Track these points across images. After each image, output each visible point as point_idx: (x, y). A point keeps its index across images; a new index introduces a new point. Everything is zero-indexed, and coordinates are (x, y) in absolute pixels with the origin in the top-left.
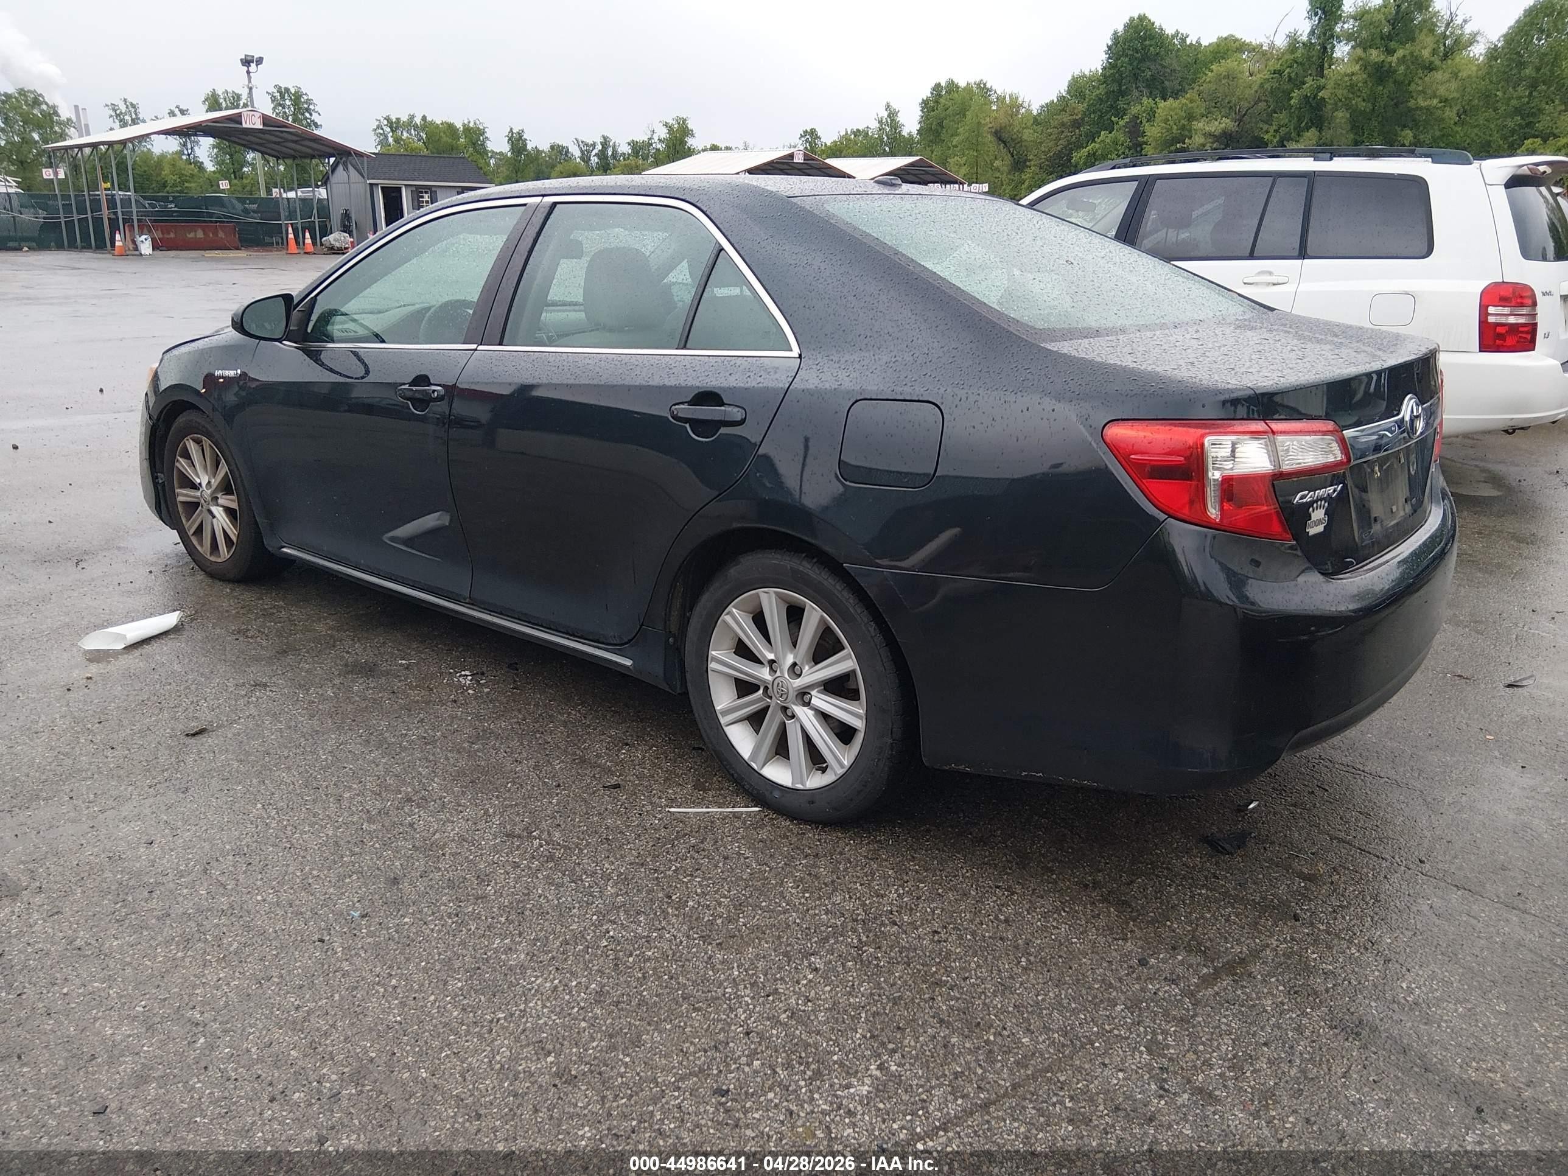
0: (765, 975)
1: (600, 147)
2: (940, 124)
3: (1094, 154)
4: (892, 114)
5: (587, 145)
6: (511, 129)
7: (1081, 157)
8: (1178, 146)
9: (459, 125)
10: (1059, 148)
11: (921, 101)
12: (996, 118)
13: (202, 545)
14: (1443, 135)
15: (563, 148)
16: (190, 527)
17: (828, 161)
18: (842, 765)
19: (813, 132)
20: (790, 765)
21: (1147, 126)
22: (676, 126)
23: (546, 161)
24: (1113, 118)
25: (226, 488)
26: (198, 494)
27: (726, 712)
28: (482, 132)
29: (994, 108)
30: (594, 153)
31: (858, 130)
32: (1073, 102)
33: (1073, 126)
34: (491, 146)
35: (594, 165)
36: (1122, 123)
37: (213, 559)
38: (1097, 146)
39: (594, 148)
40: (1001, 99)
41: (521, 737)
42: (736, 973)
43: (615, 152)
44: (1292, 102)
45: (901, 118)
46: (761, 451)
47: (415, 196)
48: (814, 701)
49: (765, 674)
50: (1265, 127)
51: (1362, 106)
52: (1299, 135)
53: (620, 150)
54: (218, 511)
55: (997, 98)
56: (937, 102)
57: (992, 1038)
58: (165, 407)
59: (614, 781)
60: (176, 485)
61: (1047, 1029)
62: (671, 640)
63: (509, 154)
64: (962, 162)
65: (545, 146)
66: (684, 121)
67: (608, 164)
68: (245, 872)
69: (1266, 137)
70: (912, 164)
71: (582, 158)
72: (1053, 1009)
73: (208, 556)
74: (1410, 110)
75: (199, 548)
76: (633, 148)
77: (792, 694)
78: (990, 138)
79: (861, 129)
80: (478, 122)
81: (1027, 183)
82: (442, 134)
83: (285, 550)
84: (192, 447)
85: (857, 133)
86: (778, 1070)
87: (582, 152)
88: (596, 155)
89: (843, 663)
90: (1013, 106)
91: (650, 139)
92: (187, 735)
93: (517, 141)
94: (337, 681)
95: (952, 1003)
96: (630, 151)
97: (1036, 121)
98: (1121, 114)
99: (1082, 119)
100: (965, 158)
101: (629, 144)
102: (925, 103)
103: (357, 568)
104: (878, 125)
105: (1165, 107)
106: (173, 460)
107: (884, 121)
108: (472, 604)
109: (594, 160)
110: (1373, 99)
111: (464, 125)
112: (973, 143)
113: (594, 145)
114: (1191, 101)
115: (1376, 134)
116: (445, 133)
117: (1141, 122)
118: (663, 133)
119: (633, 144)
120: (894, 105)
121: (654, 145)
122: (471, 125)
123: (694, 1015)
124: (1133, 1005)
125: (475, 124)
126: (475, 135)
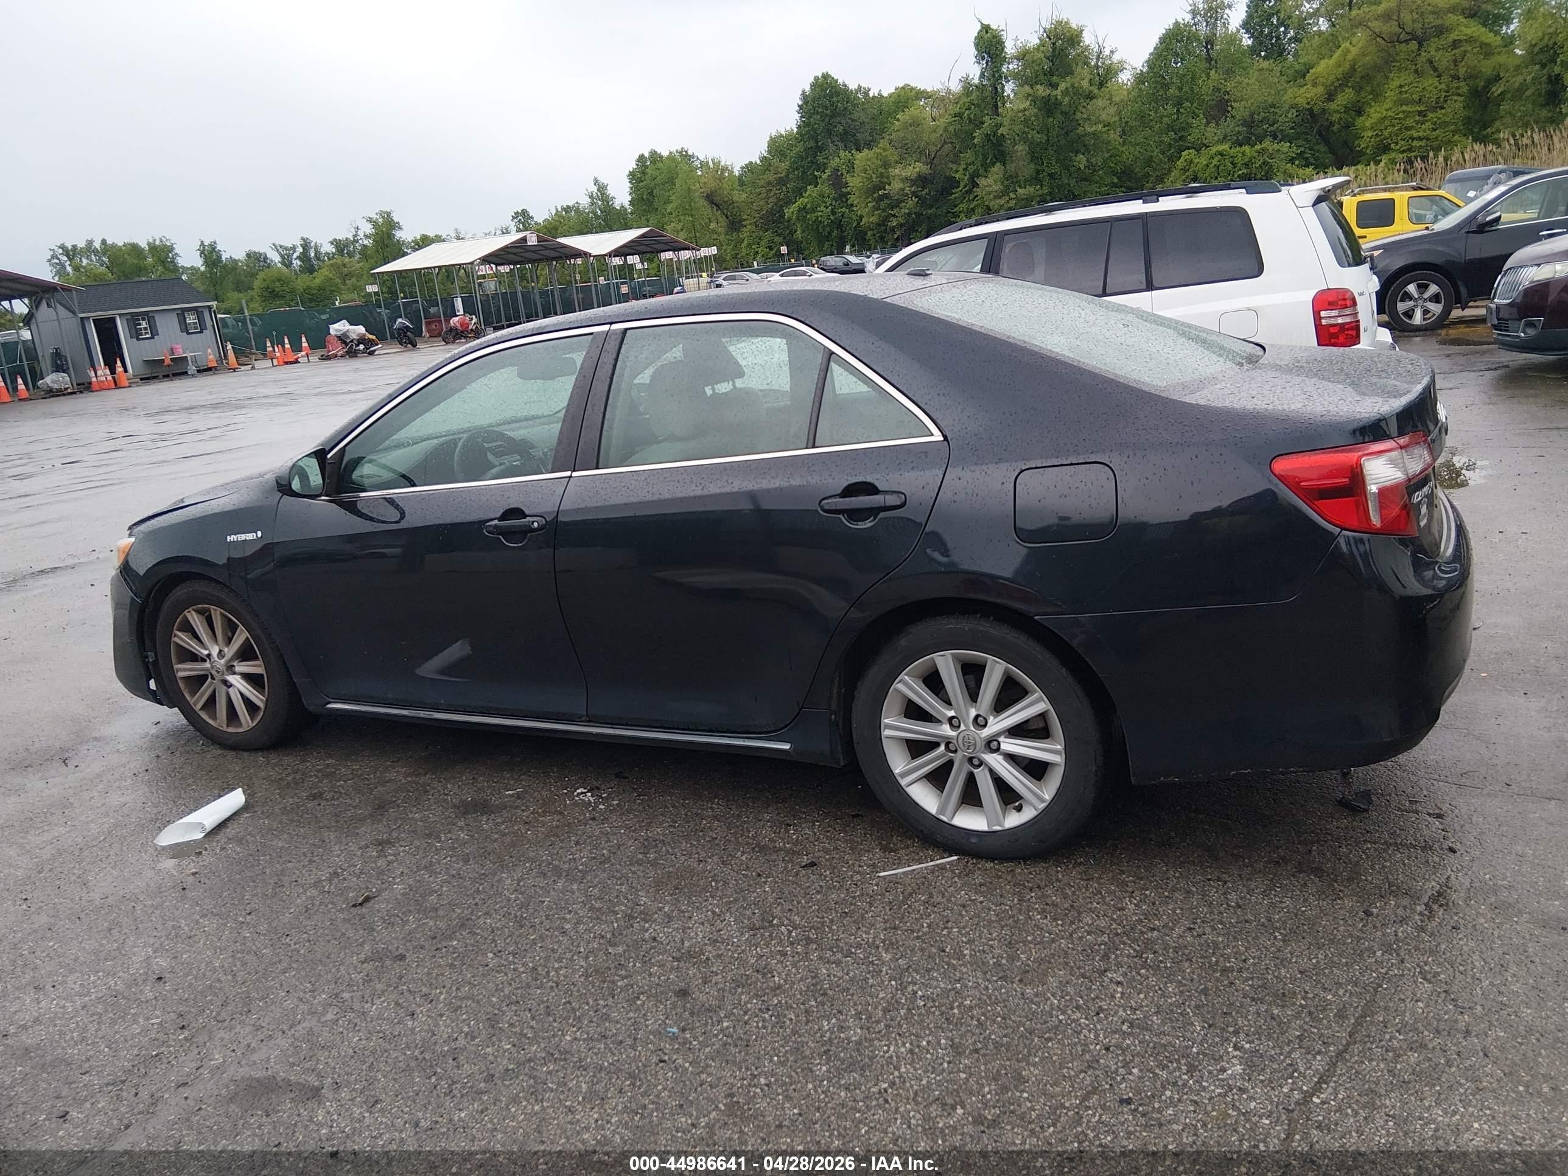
0: (1081, 997)
1: (301, 250)
2: (651, 194)
3: (804, 208)
4: (602, 188)
5: (286, 249)
6: (202, 242)
7: (793, 213)
8: (880, 193)
9: (144, 245)
10: (770, 206)
11: (628, 173)
12: (705, 183)
13: (214, 718)
14: (1111, 156)
15: (261, 254)
16: (197, 701)
17: (559, 240)
18: (1042, 800)
19: (524, 213)
20: (983, 811)
21: (848, 178)
22: (381, 220)
23: (244, 270)
24: (816, 173)
25: (245, 654)
26: (207, 665)
27: (904, 775)
28: (171, 249)
29: (700, 173)
30: (295, 256)
31: (568, 207)
32: (775, 162)
33: (778, 183)
34: (182, 262)
35: (297, 268)
36: (825, 176)
37: (231, 730)
38: (806, 200)
39: (295, 251)
40: (704, 165)
41: (687, 838)
42: (1056, 1002)
43: (317, 252)
44: (976, 141)
45: (611, 191)
46: (927, 529)
47: (131, 324)
48: (1003, 746)
49: (946, 730)
50: (954, 167)
51: (1039, 138)
52: (986, 171)
53: (323, 250)
54: (235, 680)
55: (701, 164)
56: (643, 173)
57: (1303, 1002)
58: (158, 582)
59: (805, 860)
60: (174, 661)
61: (1339, 985)
62: (833, 717)
63: (203, 269)
64: (680, 226)
65: (240, 255)
66: (389, 214)
67: (312, 266)
68: (533, 1018)
69: (957, 176)
70: (643, 236)
71: (283, 263)
72: (1331, 968)
73: (225, 728)
74: (1079, 137)
75: (211, 722)
76: (337, 247)
77: (980, 745)
78: (702, 202)
79: (570, 204)
80: (164, 240)
81: (746, 242)
82: (126, 256)
83: (329, 706)
84: (195, 620)
85: (567, 209)
86: (1157, 1071)
87: (282, 256)
88: (298, 258)
89: (1034, 706)
90: (718, 171)
91: (355, 236)
92: (354, 906)
93: (210, 254)
94: (461, 824)
95: (1250, 982)
96: (334, 250)
97: (741, 181)
98: (822, 168)
99: (787, 176)
100: (681, 224)
101: (332, 243)
102: (632, 175)
103: (438, 709)
104: (589, 200)
105: (861, 157)
106: (169, 635)
107: (595, 195)
108: (589, 721)
109: (296, 263)
110: (1046, 130)
111: (149, 244)
112: (687, 209)
113: (294, 248)
114: (885, 150)
115: (1054, 163)
116: (129, 255)
117: (842, 174)
118: (368, 229)
119: (336, 243)
120: (603, 180)
121: (360, 242)
122: (157, 243)
123: (1050, 1044)
124: (1388, 949)
125: (161, 241)
126: (163, 253)
